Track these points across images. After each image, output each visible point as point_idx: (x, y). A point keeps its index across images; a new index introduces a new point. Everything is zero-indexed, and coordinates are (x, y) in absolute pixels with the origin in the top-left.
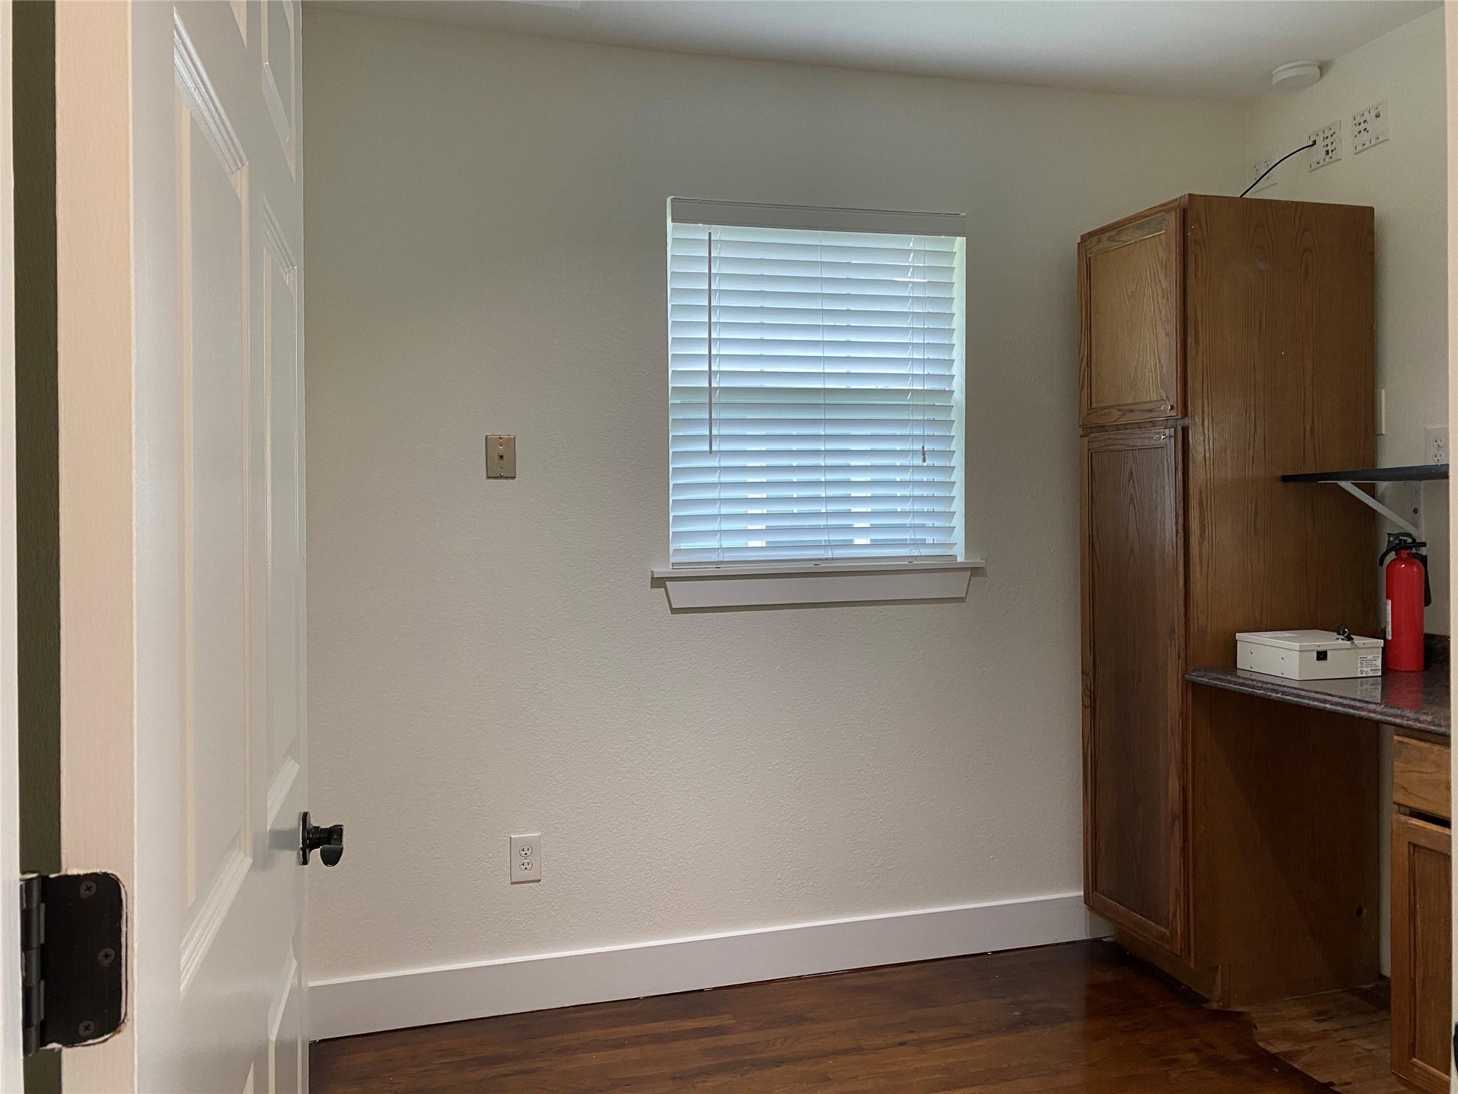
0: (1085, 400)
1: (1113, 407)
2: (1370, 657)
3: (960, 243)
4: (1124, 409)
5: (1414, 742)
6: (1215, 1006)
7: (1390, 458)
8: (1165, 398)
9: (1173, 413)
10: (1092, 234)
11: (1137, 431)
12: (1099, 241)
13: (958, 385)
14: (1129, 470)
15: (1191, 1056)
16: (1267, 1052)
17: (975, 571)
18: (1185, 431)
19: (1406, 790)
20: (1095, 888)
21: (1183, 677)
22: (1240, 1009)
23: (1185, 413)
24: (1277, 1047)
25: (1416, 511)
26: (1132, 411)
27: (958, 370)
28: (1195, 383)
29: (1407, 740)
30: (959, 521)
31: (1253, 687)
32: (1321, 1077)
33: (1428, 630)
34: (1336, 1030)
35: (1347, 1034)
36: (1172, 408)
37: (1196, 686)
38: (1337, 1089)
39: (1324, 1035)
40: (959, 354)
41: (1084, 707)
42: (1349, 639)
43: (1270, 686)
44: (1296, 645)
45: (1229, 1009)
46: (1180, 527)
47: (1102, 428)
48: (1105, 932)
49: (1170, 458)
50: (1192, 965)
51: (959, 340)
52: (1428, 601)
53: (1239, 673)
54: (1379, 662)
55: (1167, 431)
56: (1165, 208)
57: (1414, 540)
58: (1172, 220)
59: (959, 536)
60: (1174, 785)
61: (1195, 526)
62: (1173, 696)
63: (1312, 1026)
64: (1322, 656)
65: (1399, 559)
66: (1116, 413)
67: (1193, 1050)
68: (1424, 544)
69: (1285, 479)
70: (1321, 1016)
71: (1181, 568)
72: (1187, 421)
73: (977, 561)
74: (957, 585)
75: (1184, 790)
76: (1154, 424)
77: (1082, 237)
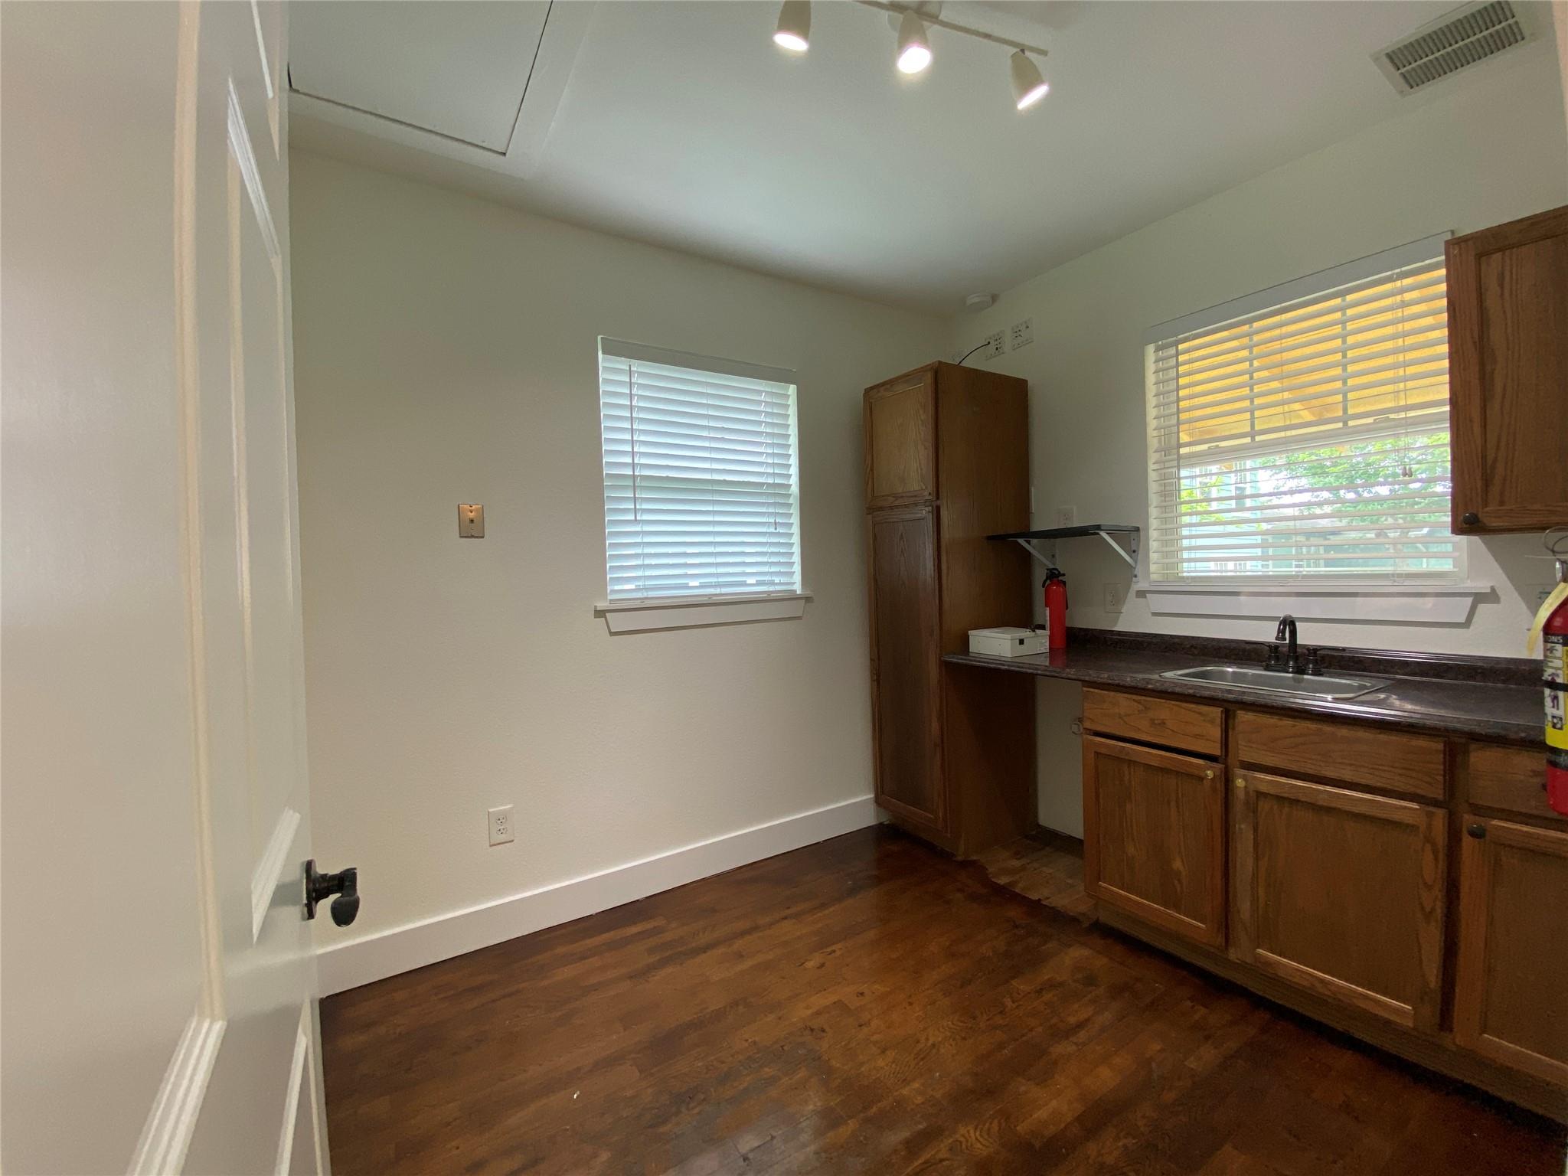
0: (869, 491)
1: (888, 495)
2: (1043, 641)
3: (792, 389)
4: (897, 497)
5: (1096, 691)
6: (960, 858)
7: (1037, 525)
8: (924, 488)
9: (930, 497)
10: (872, 388)
11: (906, 509)
12: (879, 392)
13: (794, 481)
14: (900, 534)
15: (959, 895)
16: (999, 884)
17: (808, 600)
18: (938, 508)
19: (1093, 721)
20: (883, 792)
21: (940, 659)
22: (974, 858)
23: (938, 498)
24: (1003, 881)
25: (1053, 556)
26: (902, 497)
27: (794, 471)
28: (943, 478)
29: (1092, 690)
30: (797, 568)
31: (988, 663)
32: (1034, 896)
33: (1068, 624)
34: (1028, 864)
35: (1036, 865)
36: (930, 494)
37: (947, 664)
38: (1044, 903)
39: (1023, 868)
40: (794, 461)
41: (872, 680)
42: (1034, 631)
43: (998, 662)
44: (1008, 636)
45: (969, 859)
46: (936, 567)
47: (881, 509)
48: (885, 819)
49: (929, 525)
50: (949, 835)
51: (794, 452)
52: (1067, 608)
53: (971, 654)
54: (1048, 644)
55: (927, 509)
56: (923, 370)
57: (1059, 572)
58: (929, 378)
59: (797, 578)
60: (935, 725)
61: (944, 567)
62: (933, 672)
63: (1016, 863)
64: (1021, 642)
65: (1052, 584)
66: (891, 499)
67: (960, 890)
68: (1064, 575)
69: (989, 538)
70: (1017, 855)
71: (937, 591)
72: (939, 502)
73: (808, 593)
74: (796, 609)
75: (942, 729)
76: (916, 505)
77: (865, 390)
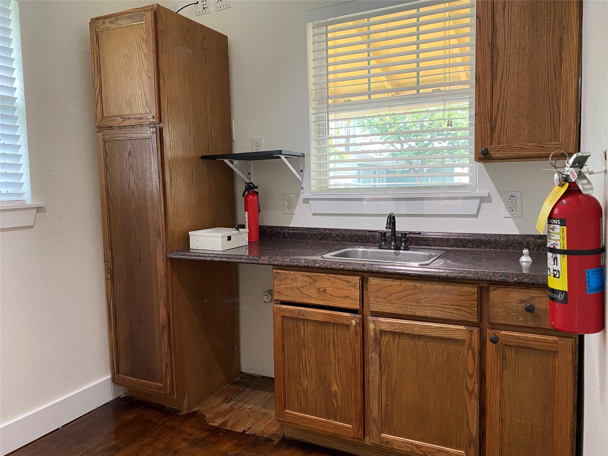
0: (99, 111)
1: (117, 116)
2: (244, 237)
4: (124, 118)
5: (282, 271)
6: (184, 412)
7: (237, 150)
8: (148, 112)
9: (154, 120)
10: (98, 19)
11: (133, 129)
12: (104, 23)
13: (19, 94)
14: (128, 150)
15: (184, 444)
16: (214, 427)
17: (39, 209)
18: (161, 130)
19: (280, 293)
20: (118, 373)
21: (166, 256)
22: (195, 410)
23: (161, 121)
24: (217, 423)
25: (249, 174)
26: (129, 118)
27: (18, 84)
28: (164, 105)
29: (279, 271)
30: (26, 179)
31: (205, 257)
32: (240, 429)
33: (260, 224)
34: (235, 404)
35: (240, 404)
36: (154, 117)
37: (172, 261)
38: (247, 433)
39: (232, 409)
40: (18, 74)
41: (107, 279)
42: (238, 230)
43: (212, 255)
44: (220, 235)
45: (191, 412)
46: (161, 180)
47: (111, 128)
48: (122, 393)
49: (154, 144)
50: (175, 397)
51: (17, 66)
52: (259, 212)
53: (191, 251)
54: (247, 239)
55: (151, 129)
56: (144, 9)
57: (254, 185)
58: (149, 16)
59: (26, 188)
60: (163, 311)
61: (168, 179)
62: (160, 268)
63: (226, 406)
64: (229, 238)
65: (249, 194)
66: (119, 120)
67: (185, 440)
68: (257, 187)
70: (227, 400)
71: (162, 201)
72: (161, 125)
73: (39, 203)
74: (26, 219)
75: (168, 313)
76: (142, 125)
77: (92, 20)
